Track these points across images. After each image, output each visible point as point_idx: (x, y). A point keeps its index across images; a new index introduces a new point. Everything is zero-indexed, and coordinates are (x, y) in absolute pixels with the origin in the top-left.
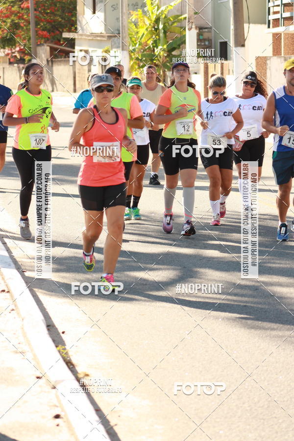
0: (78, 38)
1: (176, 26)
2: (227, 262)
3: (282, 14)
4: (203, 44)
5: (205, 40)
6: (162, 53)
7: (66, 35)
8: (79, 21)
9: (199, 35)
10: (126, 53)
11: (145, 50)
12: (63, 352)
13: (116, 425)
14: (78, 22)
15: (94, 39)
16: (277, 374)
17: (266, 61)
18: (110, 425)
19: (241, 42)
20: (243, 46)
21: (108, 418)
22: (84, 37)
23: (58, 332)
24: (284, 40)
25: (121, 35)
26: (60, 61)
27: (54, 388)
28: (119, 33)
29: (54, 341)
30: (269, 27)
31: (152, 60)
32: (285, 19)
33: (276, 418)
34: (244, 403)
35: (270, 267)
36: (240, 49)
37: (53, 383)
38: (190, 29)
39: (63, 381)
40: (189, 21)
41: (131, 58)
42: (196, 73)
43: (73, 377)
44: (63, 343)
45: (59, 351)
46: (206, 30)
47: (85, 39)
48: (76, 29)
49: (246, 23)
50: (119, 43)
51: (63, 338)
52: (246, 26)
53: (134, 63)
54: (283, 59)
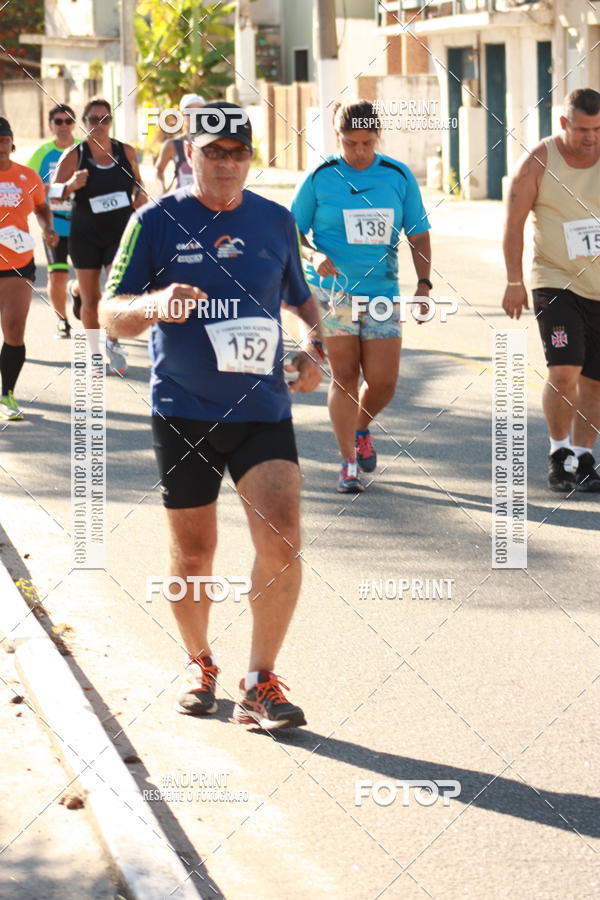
0: (47, 46)
1: (219, 24)
2: (310, 433)
3: (401, 4)
4: (265, 54)
5: (268, 47)
6: (193, 69)
7: (26, 39)
8: (49, 15)
9: (258, 38)
10: (131, 71)
11: (164, 64)
12: (25, 590)
13: (120, 714)
14: (47, 18)
15: (76, 45)
16: (396, 625)
17: (375, 83)
18: (109, 714)
19: (330, 51)
20: (335, 57)
21: (106, 700)
22: (57, 42)
23: (18, 554)
24: (408, 48)
25: (122, 38)
26: (16, 85)
27: (13, 652)
28: (118, 36)
29: (10, 571)
30: (380, 24)
31: (176, 82)
32: (409, 11)
33: (395, 699)
34: (339, 675)
35: (384, 442)
36: (330, 63)
37: (10, 643)
38: (242, 28)
39: (27, 639)
40: (241, 16)
41: (139, 78)
42: (253, 104)
43: (45, 633)
44: (27, 576)
45: (20, 589)
46: (271, 30)
47: (60, 47)
48: (43, 28)
49: (340, 17)
50: (119, 53)
51: (27, 565)
52: (339, 22)
53: (146, 87)
54: (404, 80)
